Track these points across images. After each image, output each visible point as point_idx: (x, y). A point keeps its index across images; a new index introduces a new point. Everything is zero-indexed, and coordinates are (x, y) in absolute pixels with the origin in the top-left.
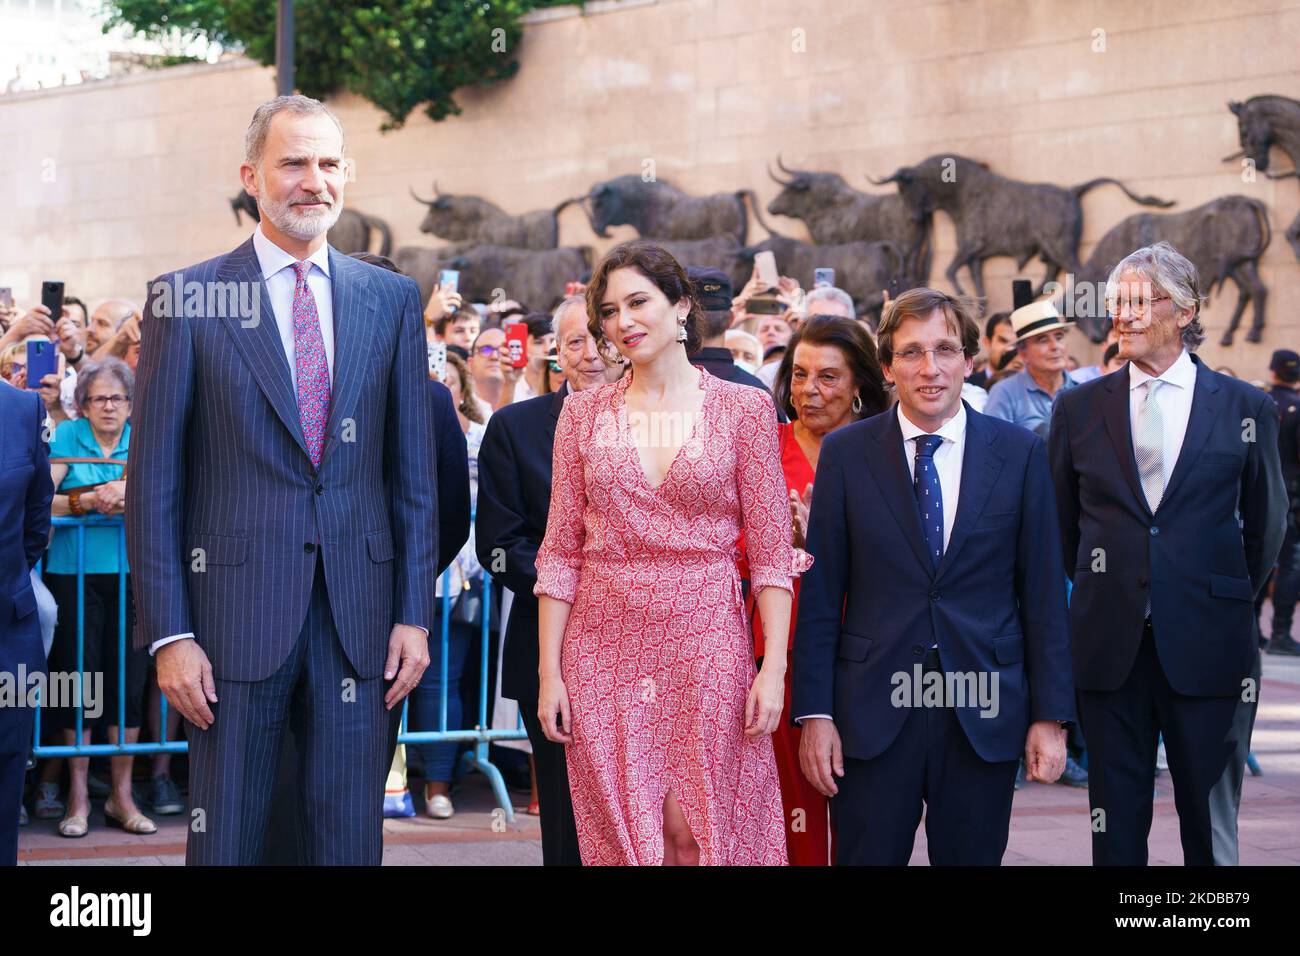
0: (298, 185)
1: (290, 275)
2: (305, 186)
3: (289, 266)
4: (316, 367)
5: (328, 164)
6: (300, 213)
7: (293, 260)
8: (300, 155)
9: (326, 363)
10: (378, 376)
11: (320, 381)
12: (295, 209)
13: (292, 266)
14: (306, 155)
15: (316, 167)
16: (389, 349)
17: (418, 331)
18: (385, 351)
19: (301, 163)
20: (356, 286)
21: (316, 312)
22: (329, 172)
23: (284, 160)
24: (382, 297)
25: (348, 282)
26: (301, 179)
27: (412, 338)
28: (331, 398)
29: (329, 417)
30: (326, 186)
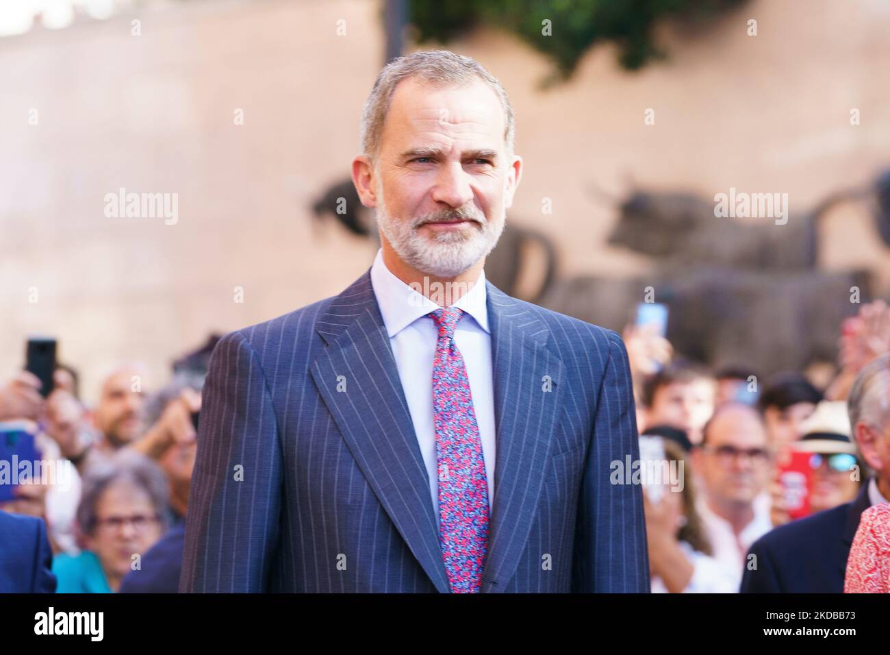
0: (429, 194)
1: (428, 328)
2: (439, 195)
3: (427, 316)
4: (468, 472)
5: (476, 161)
6: (433, 236)
7: (431, 306)
8: (432, 147)
9: (483, 465)
10: (562, 485)
11: (474, 494)
12: (425, 232)
13: (432, 316)
14: (440, 148)
15: (456, 166)
16: (580, 444)
17: (624, 414)
18: (573, 447)
19: (434, 159)
20: (529, 347)
21: (468, 387)
22: (481, 172)
23: (412, 153)
24: (568, 361)
25: (517, 339)
26: (431, 184)
27: (615, 425)
28: (490, 521)
29: (487, 549)
30: (471, 195)
